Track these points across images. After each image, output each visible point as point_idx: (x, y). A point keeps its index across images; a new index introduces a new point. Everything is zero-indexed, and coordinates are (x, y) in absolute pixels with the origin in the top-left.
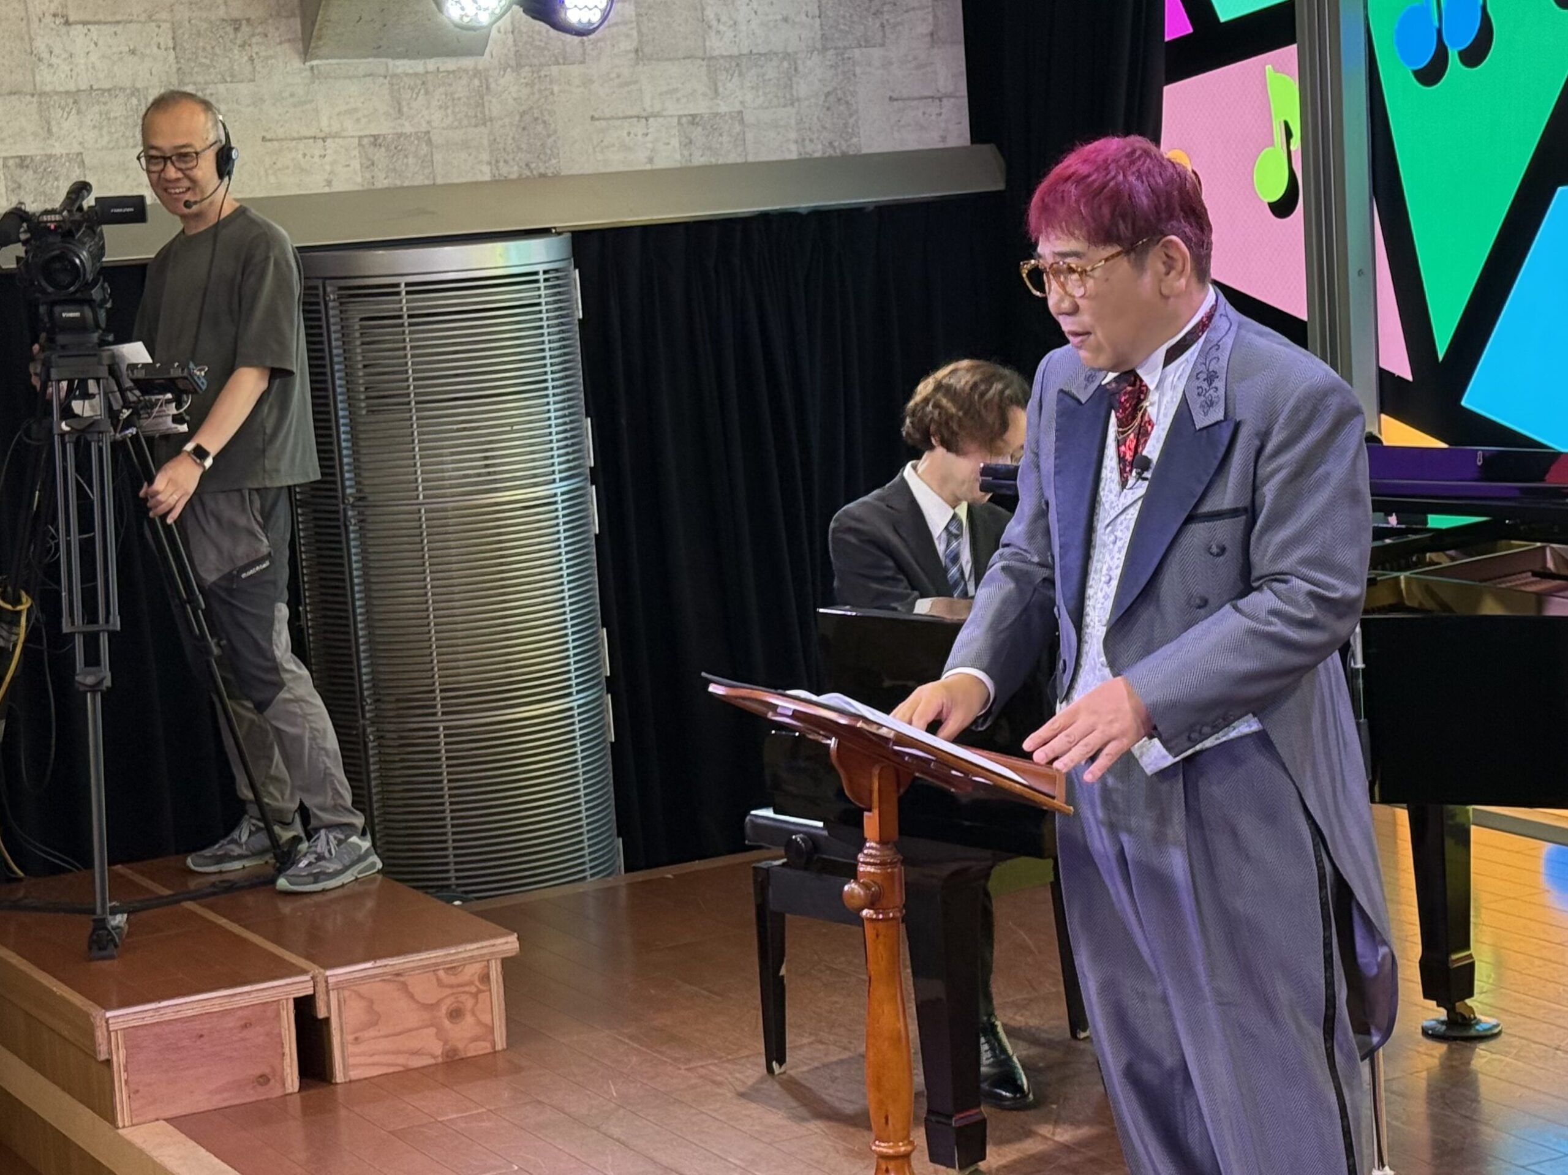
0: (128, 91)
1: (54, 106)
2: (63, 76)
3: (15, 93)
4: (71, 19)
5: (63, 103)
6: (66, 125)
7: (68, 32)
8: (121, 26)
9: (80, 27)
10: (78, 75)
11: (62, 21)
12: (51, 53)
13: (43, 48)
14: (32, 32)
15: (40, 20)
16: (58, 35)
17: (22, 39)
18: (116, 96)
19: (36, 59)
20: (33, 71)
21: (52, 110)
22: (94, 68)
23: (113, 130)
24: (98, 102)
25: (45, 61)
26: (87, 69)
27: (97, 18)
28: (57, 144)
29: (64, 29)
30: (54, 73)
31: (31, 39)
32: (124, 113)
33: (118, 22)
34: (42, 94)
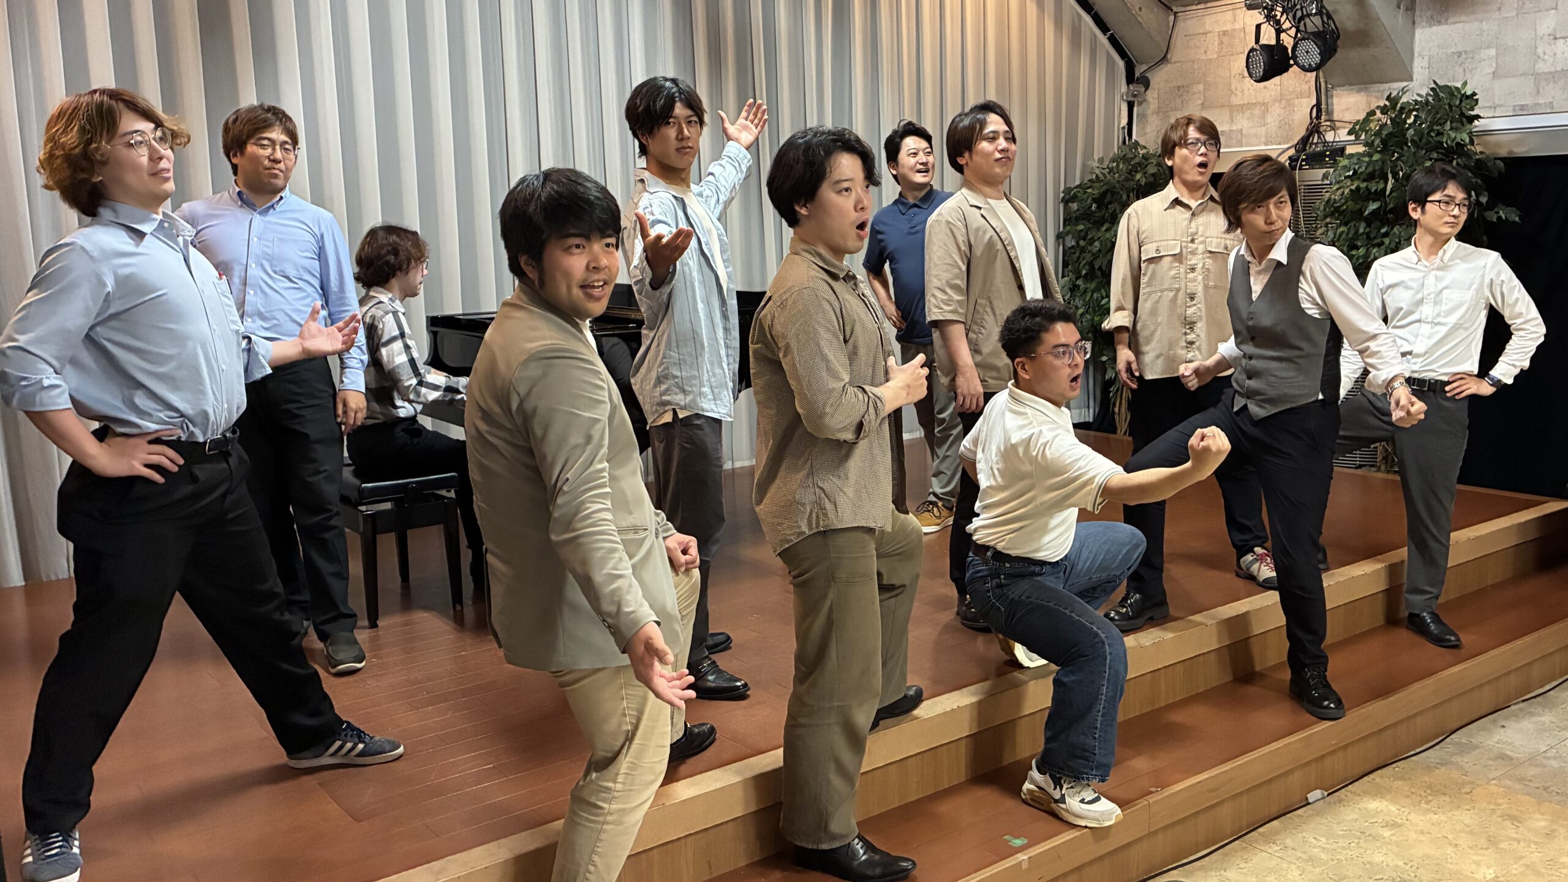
25: (1234, 93)
34: (1232, 106)
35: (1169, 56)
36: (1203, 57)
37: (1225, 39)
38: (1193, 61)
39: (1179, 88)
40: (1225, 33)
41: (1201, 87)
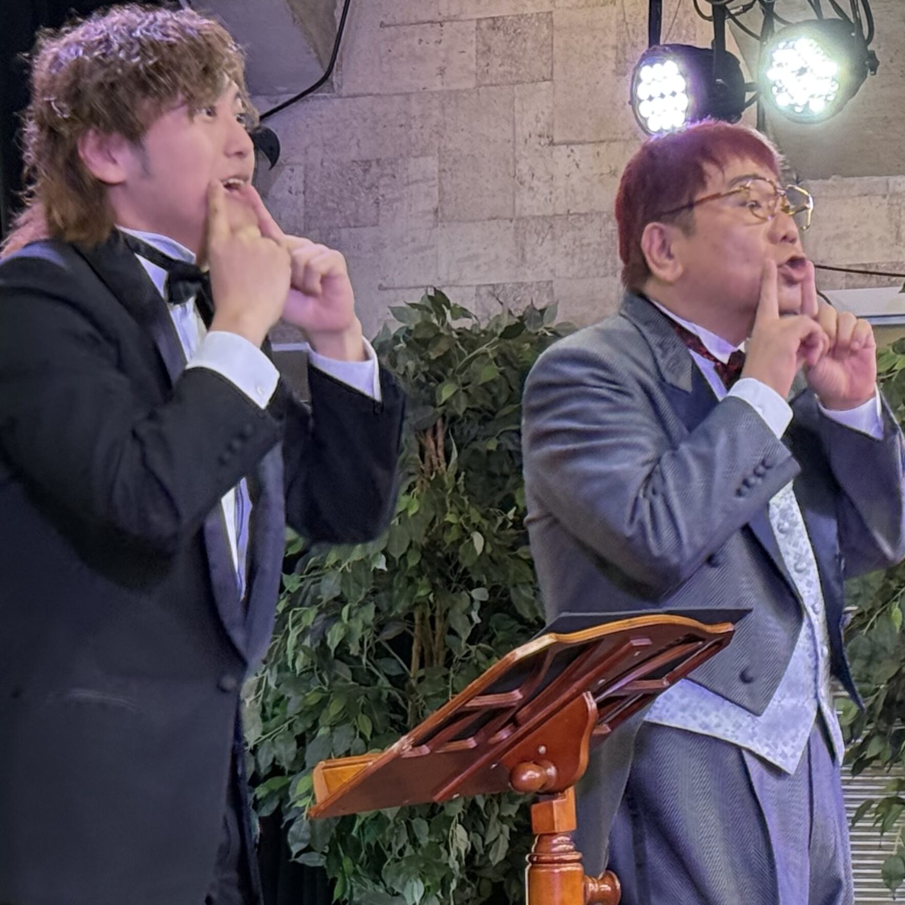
0: (605, 216)
1: (530, 232)
2: (542, 199)
3: (494, 219)
4: (556, 141)
5: (539, 228)
6: (540, 251)
7: (552, 153)
8: (604, 146)
9: (563, 147)
10: (557, 198)
11: (547, 141)
12: (533, 175)
13: (525, 170)
14: (517, 154)
15: (526, 142)
16: (542, 156)
17: (508, 162)
18: (592, 221)
19: (517, 182)
20: (514, 195)
21: (528, 235)
22: (573, 190)
23: (585, 258)
24: (573, 227)
25: (526, 184)
26: (566, 192)
27: (581, 139)
28: (529, 272)
29: (547, 150)
30: (534, 196)
31: (516, 162)
32: (599, 239)
33: (602, 142)
34: (521, 218)
35: (334, 78)
36: (437, 85)
37: (498, 40)
38: (407, 95)
39: (366, 165)
40: (495, 23)
41: (431, 164)
